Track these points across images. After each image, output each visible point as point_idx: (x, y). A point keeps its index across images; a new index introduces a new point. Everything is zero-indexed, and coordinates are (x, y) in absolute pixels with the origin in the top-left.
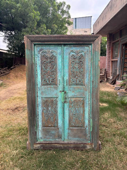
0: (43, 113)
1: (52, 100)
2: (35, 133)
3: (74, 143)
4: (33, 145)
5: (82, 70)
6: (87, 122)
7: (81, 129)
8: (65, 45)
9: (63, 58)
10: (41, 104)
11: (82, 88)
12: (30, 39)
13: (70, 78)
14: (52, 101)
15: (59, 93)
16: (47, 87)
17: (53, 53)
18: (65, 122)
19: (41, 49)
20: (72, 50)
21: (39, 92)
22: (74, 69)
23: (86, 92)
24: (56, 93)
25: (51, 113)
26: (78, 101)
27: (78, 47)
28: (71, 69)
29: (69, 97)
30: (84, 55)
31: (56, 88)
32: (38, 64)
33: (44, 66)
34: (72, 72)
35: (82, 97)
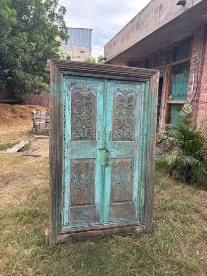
0: (72, 184)
1: (87, 163)
2: (59, 216)
3: (119, 227)
4: (56, 236)
5: (131, 118)
6: (135, 193)
7: (127, 204)
8: (109, 79)
9: (105, 98)
10: (69, 170)
11: (131, 145)
13: (114, 129)
14: (87, 165)
15: (98, 152)
16: (81, 142)
17: (91, 90)
18: (105, 196)
19: (72, 83)
20: (118, 88)
21: (68, 151)
22: (120, 116)
23: (136, 150)
24: (93, 151)
25: (84, 183)
26: (125, 163)
27: (127, 84)
28: (116, 116)
29: (113, 157)
30: (135, 97)
31: (94, 143)
32: (67, 106)
33: (77, 110)
34: (117, 120)
35: (130, 158)
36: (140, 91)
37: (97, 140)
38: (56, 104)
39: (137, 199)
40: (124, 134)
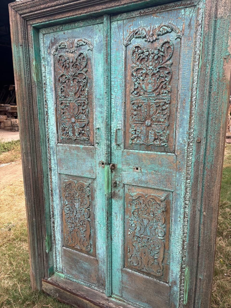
0: (64, 214)
1: (82, 185)
2: (45, 255)
4: (41, 281)
5: (166, 98)
6: (175, 269)
7: (156, 283)
8: (113, 15)
9: (108, 61)
10: (58, 191)
11: (165, 161)
12: (21, 15)
13: (126, 125)
14: (81, 188)
15: (98, 168)
16: (70, 148)
17: (83, 47)
18: (114, 251)
19: (53, 41)
20: (135, 29)
21: (54, 159)
22: (140, 95)
23: (177, 176)
24: (90, 165)
25: (79, 216)
26: (151, 200)
27: (154, 15)
28: (131, 96)
29: (125, 182)
30: (177, 44)
31: (91, 152)
32: (49, 84)
33: (61, 89)
34: (133, 104)
35: (163, 190)
36: (190, 25)
37: (96, 145)
38: (23, 83)
39: (178, 282)
40: (148, 136)
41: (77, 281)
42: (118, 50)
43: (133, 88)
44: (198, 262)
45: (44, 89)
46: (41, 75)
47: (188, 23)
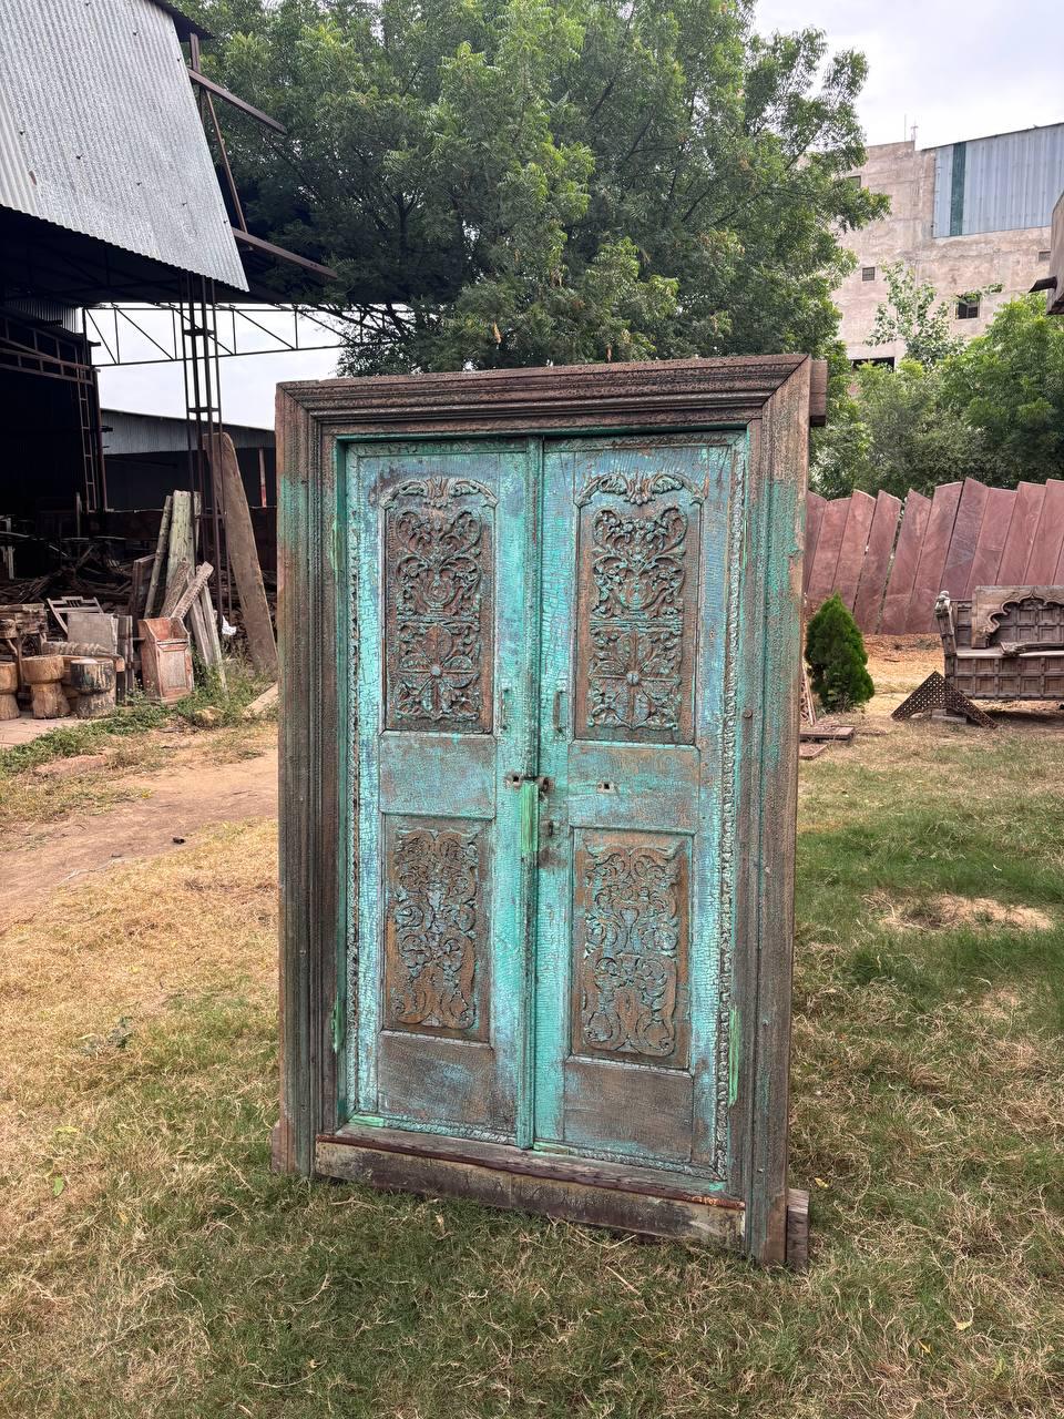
0: (392, 928)
1: (455, 841)
2: (327, 1060)
3: (596, 1180)
4: (312, 1144)
5: (674, 623)
6: (704, 1028)
7: (656, 1077)
8: (550, 440)
9: (536, 535)
10: (376, 864)
11: (675, 763)
12: (308, 410)
13: (580, 682)
14: (452, 849)
15: (501, 790)
16: (422, 742)
17: (469, 498)
18: (542, 1012)
19: (386, 476)
20: (601, 474)
21: (370, 775)
22: (613, 615)
23: (703, 796)
24: (480, 785)
25: (441, 929)
26: (643, 859)
27: (645, 452)
28: (591, 616)
29: (577, 821)
30: (694, 514)
31: (485, 749)
32: (366, 578)
33: (405, 592)
34: (597, 634)
35: (669, 834)
36: (719, 481)
37: (498, 732)
38: (302, 573)
39: (712, 1060)
40: (633, 708)
41: (427, 1128)
42: (560, 514)
43: (596, 600)
44: (758, 985)
45: (352, 589)
46: (347, 553)
47: (715, 476)
